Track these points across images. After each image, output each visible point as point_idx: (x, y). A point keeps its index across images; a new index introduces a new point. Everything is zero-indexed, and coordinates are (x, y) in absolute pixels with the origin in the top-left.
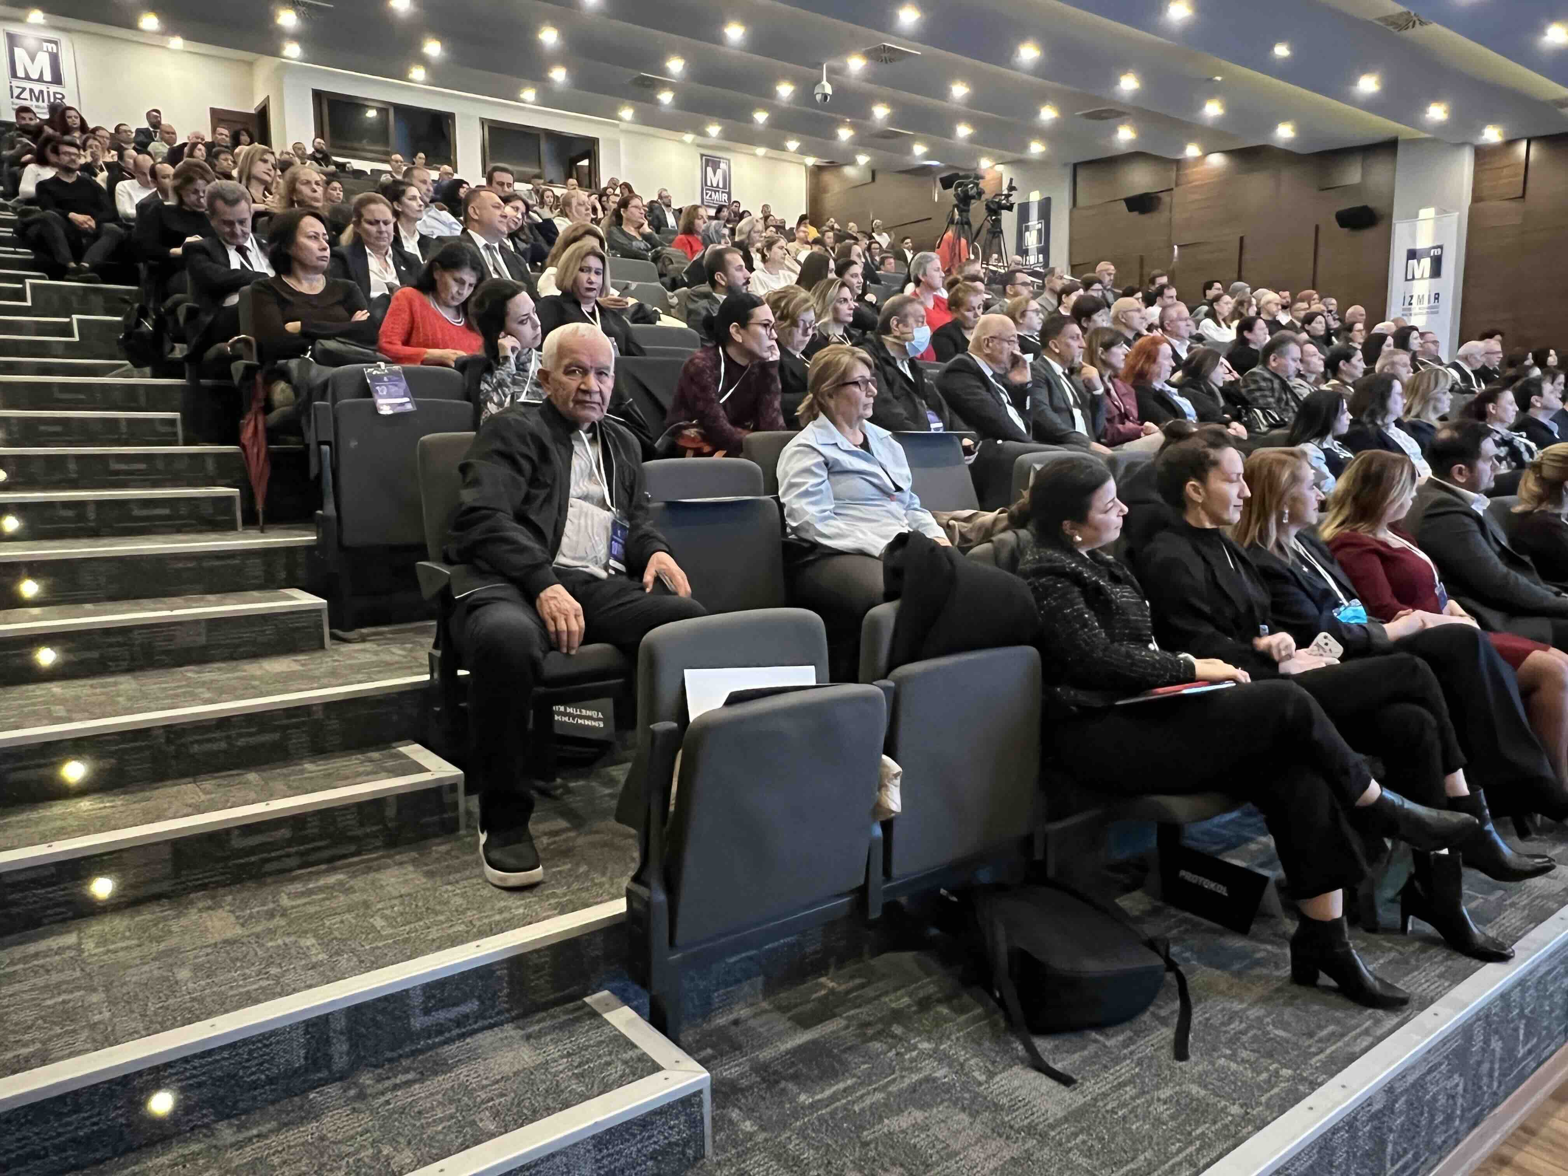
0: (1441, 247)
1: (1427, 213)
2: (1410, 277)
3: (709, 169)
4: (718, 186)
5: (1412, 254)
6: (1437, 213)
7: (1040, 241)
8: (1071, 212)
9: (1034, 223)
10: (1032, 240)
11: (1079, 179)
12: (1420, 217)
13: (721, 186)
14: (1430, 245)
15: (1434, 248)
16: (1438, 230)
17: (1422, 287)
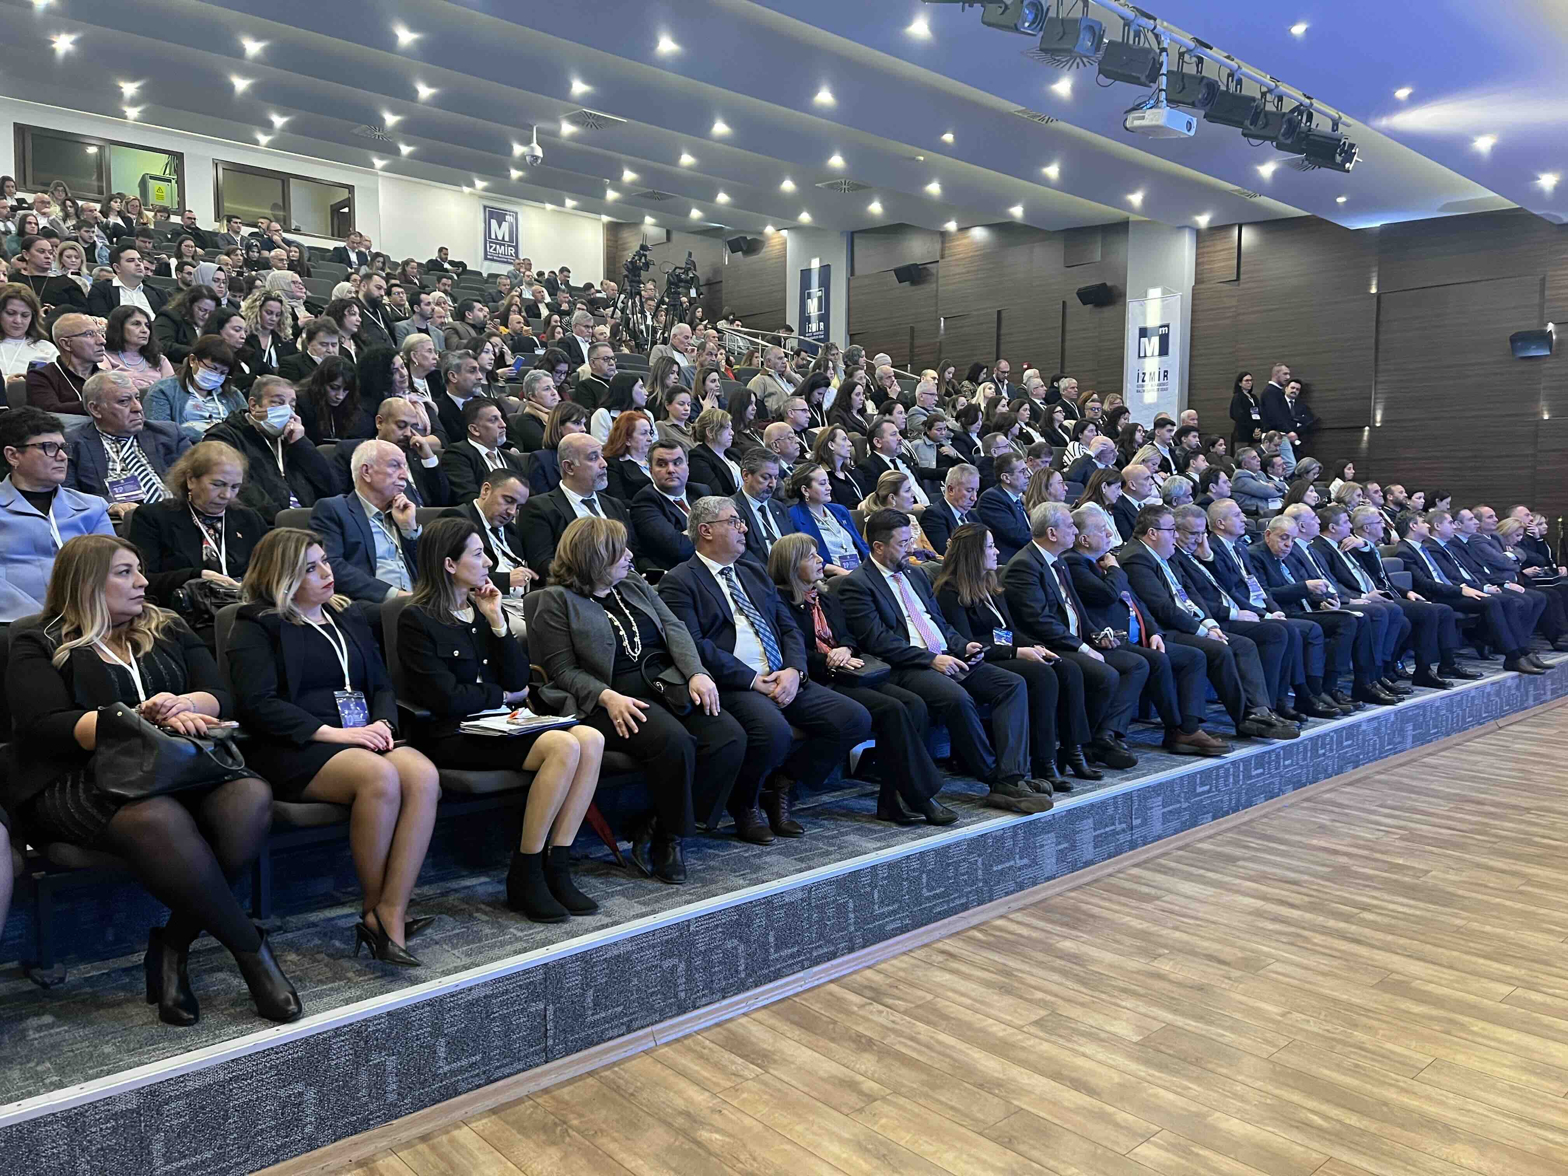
0: (1168, 326)
1: (1155, 293)
2: (1142, 354)
3: (494, 223)
4: (503, 240)
5: (1144, 332)
6: (1163, 293)
7: (820, 309)
8: (849, 280)
9: (815, 291)
10: (813, 307)
11: (856, 249)
12: (1149, 297)
13: (507, 239)
14: (1159, 324)
15: (1161, 327)
16: (1165, 308)
17: (1152, 364)
